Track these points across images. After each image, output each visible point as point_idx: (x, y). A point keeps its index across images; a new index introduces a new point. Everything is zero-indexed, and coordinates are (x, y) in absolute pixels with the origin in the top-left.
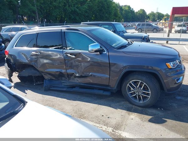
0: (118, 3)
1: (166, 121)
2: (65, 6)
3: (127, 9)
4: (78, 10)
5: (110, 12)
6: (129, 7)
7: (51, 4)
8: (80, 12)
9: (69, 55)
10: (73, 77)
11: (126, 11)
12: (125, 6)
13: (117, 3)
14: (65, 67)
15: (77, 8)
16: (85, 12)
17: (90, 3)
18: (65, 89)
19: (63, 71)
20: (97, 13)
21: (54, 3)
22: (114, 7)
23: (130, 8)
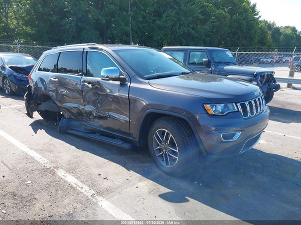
0: (274, 23)
1: (188, 201)
2: (174, 25)
3: (289, 32)
4: (193, 32)
5: (251, 37)
6: (294, 29)
7: (153, 23)
8: (197, 35)
9: (86, 84)
10: (92, 117)
11: (286, 36)
12: (287, 27)
13: (272, 22)
14: (82, 102)
15: (193, 29)
16: (205, 35)
17: (215, 22)
18: (81, 134)
19: (81, 107)
20: (228, 38)
21: (158, 22)
22: (261, 29)
23: (296, 31)
